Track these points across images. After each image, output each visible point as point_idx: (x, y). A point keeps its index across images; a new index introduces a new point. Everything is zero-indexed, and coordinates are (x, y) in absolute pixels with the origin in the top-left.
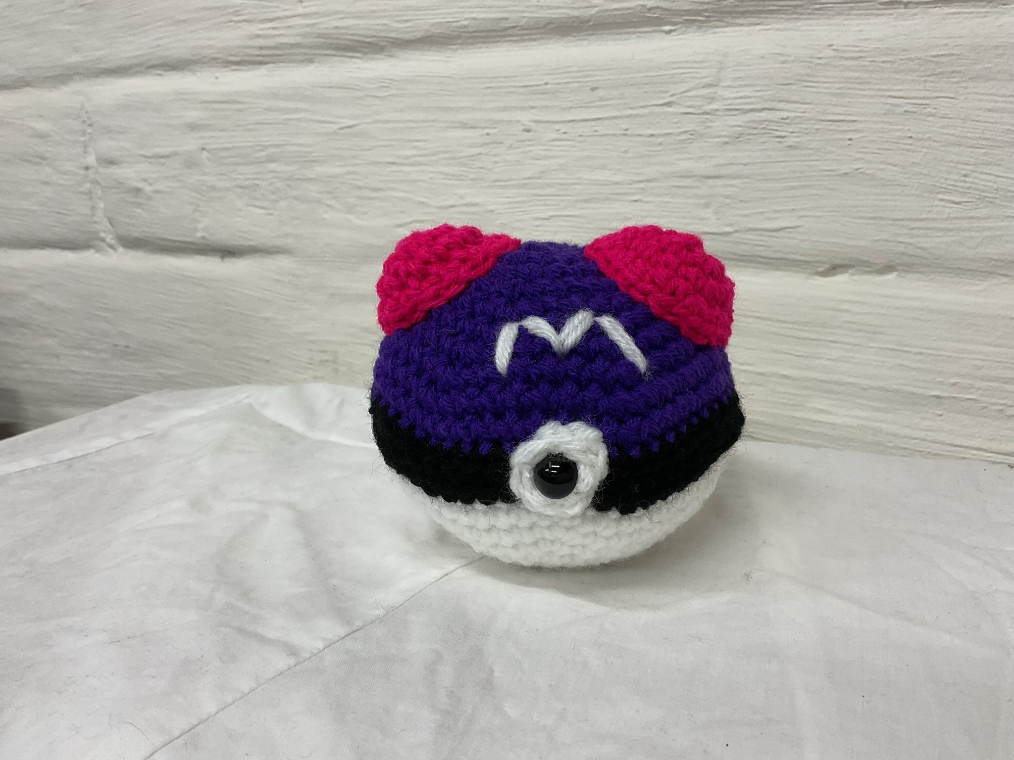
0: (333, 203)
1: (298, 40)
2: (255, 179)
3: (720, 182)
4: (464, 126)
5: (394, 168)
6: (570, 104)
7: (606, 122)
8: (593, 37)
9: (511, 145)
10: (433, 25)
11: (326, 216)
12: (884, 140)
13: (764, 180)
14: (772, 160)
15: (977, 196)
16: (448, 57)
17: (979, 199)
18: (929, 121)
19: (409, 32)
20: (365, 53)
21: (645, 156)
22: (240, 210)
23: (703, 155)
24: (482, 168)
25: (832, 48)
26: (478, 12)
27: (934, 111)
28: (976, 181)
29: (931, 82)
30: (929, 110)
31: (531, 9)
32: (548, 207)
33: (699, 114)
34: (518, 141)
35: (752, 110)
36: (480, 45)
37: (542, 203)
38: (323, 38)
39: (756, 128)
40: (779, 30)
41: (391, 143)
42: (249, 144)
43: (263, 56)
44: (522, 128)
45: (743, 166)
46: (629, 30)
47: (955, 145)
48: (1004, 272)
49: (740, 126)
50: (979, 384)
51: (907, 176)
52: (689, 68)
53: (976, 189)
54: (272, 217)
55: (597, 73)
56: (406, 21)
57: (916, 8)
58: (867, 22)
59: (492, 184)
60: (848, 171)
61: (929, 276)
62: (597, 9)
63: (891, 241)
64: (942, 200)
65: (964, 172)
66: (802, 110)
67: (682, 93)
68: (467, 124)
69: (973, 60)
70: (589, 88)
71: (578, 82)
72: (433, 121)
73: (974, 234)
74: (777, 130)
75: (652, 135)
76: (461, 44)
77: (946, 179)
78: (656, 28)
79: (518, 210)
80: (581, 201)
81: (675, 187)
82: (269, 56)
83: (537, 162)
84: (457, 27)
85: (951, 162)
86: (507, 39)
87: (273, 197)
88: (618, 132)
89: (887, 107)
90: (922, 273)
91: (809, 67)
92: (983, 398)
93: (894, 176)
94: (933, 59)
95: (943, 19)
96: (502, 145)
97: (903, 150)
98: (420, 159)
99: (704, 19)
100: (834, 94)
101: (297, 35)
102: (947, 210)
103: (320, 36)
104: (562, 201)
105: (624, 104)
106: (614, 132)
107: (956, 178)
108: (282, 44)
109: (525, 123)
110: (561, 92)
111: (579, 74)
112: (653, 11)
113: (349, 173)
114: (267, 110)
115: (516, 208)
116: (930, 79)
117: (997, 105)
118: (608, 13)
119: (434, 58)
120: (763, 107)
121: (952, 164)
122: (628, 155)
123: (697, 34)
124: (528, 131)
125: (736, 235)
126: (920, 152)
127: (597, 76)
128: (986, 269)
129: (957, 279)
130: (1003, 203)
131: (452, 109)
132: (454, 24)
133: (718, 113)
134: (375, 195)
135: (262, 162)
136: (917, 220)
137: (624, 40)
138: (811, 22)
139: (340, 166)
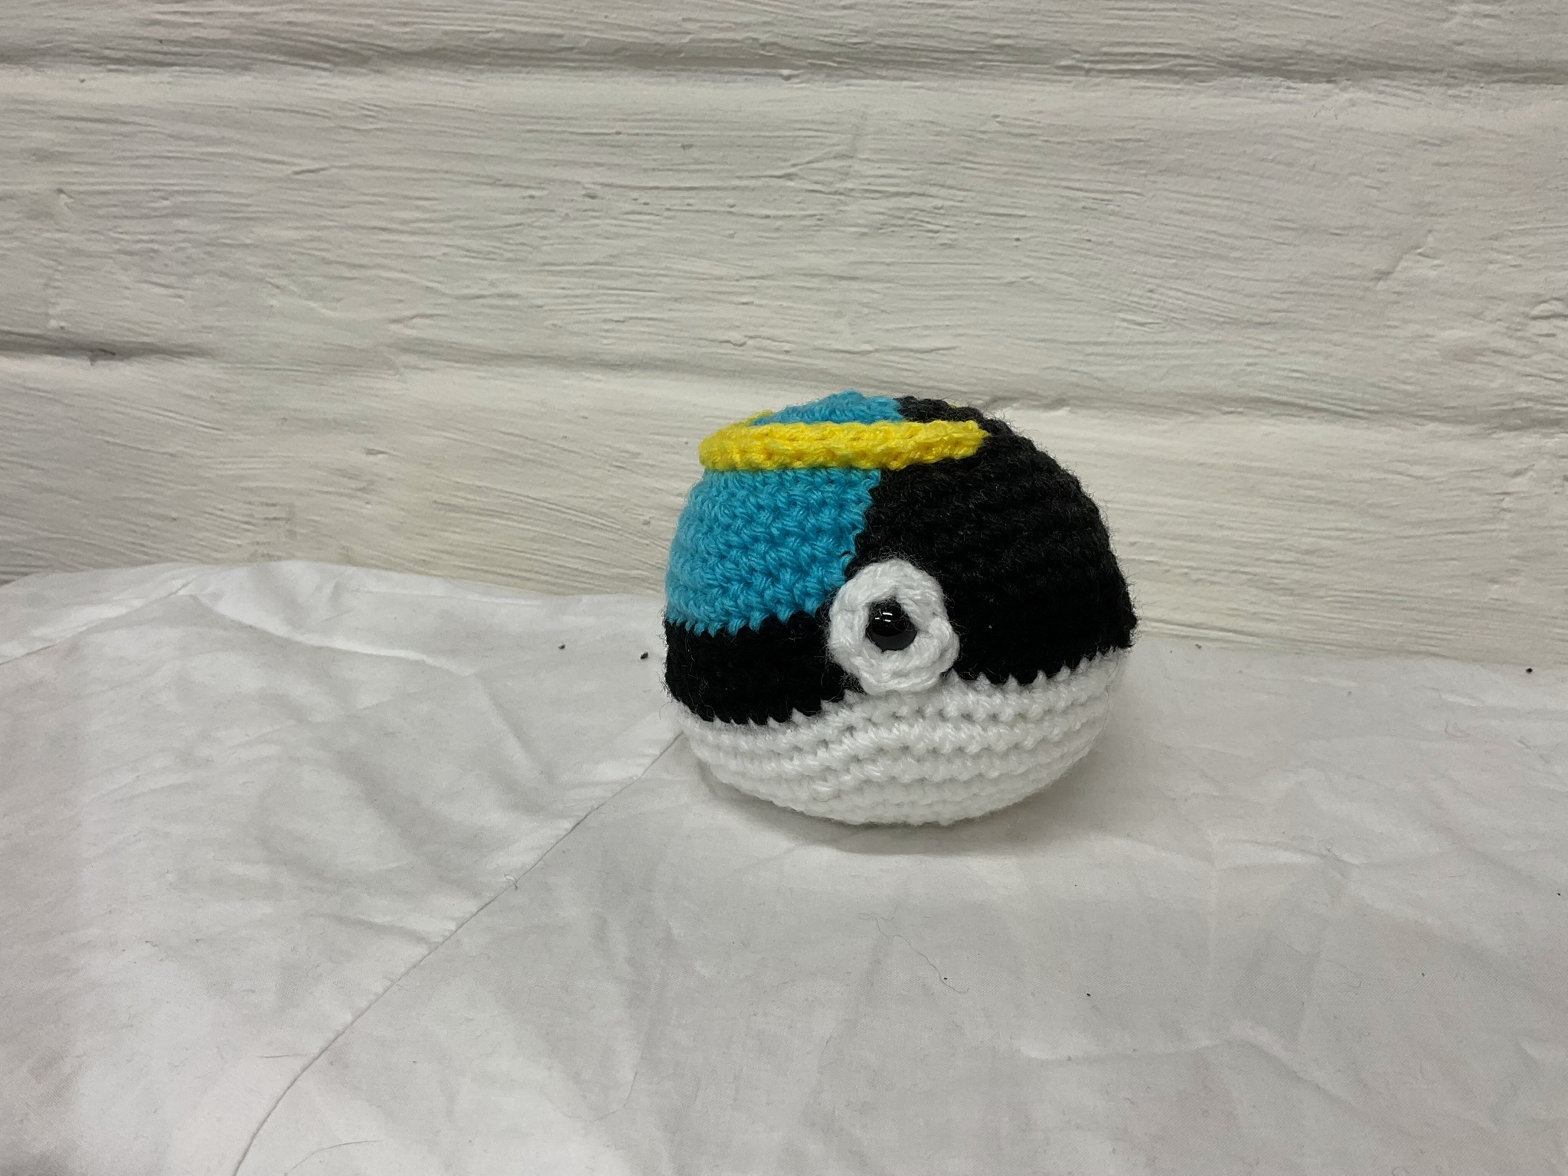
0: (283, 282)
1: (226, 34)
2: (152, 241)
3: (855, 285)
4: (494, 182)
5: (386, 236)
6: (653, 165)
7: (704, 194)
8: (684, 74)
9: (567, 215)
10: (446, 33)
11: (274, 302)
12: (1059, 242)
13: (910, 285)
14: (922, 261)
15: (1165, 317)
16: (469, 81)
17: (1166, 320)
18: (1111, 222)
19: (406, 41)
20: (336, 64)
21: (754, 244)
22: (127, 288)
23: (835, 248)
24: (523, 244)
25: (998, 119)
26: (517, 22)
27: (1117, 209)
28: (1164, 298)
29: (1116, 172)
30: (1111, 207)
31: (595, 27)
32: (622, 305)
33: (830, 193)
34: (578, 210)
35: (897, 194)
36: (517, 68)
37: (614, 298)
38: (269, 36)
39: (902, 218)
40: (930, 89)
41: (380, 199)
42: (142, 188)
43: (165, 54)
44: (584, 192)
45: (886, 267)
46: (735, 69)
47: (1138, 252)
48: (1192, 408)
49: (882, 214)
50: (1161, 543)
51: (1083, 288)
52: (816, 131)
53: (1162, 308)
54: (180, 300)
55: (692, 125)
56: (405, 24)
57: (1097, 77)
58: (1041, 88)
59: (538, 268)
60: (1013, 280)
61: (1106, 412)
62: (691, 36)
63: (1065, 369)
64: (1124, 320)
65: (1149, 286)
66: (961, 199)
67: (808, 163)
68: (500, 180)
69: (1162, 148)
70: (679, 145)
71: (665, 135)
72: (447, 172)
73: (1158, 363)
74: (928, 223)
75: (768, 217)
76: (490, 64)
77: (1129, 295)
78: (773, 71)
79: (579, 307)
80: (669, 299)
81: (798, 287)
82: (174, 54)
83: (607, 241)
84: (482, 40)
85: (1135, 273)
86: (558, 64)
87: (183, 269)
88: (722, 209)
89: (1063, 201)
90: (1096, 408)
91: (969, 143)
92: (1165, 560)
93: (1067, 288)
94: (1119, 144)
95: (1131, 94)
96: (553, 214)
97: (1081, 256)
98: (425, 225)
99: (835, 65)
100: (998, 181)
101: (222, 28)
102: (1129, 333)
103: (261, 33)
104: (644, 298)
105: (729, 171)
106: (714, 208)
107: (1139, 293)
108: (197, 38)
109: (588, 186)
110: (640, 147)
111: (666, 125)
112: (767, 48)
113: (312, 239)
114: (171, 136)
115: (576, 304)
116: (1115, 168)
117: (1189, 206)
118: (705, 45)
119: (446, 80)
120: (912, 190)
121: (1136, 276)
122: (735, 240)
123: (825, 84)
124: (593, 197)
125: (877, 355)
126: (1100, 259)
127: (690, 129)
128: (1170, 406)
129: (1140, 418)
130: (1193, 326)
131: (477, 156)
132: (481, 36)
133: (853, 194)
134: (354, 273)
135: (167, 216)
136: (1095, 344)
137: (728, 82)
138: (972, 82)
139: (297, 228)
